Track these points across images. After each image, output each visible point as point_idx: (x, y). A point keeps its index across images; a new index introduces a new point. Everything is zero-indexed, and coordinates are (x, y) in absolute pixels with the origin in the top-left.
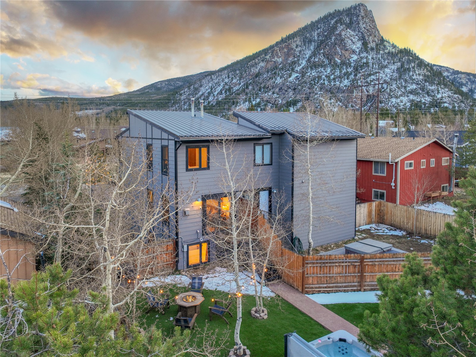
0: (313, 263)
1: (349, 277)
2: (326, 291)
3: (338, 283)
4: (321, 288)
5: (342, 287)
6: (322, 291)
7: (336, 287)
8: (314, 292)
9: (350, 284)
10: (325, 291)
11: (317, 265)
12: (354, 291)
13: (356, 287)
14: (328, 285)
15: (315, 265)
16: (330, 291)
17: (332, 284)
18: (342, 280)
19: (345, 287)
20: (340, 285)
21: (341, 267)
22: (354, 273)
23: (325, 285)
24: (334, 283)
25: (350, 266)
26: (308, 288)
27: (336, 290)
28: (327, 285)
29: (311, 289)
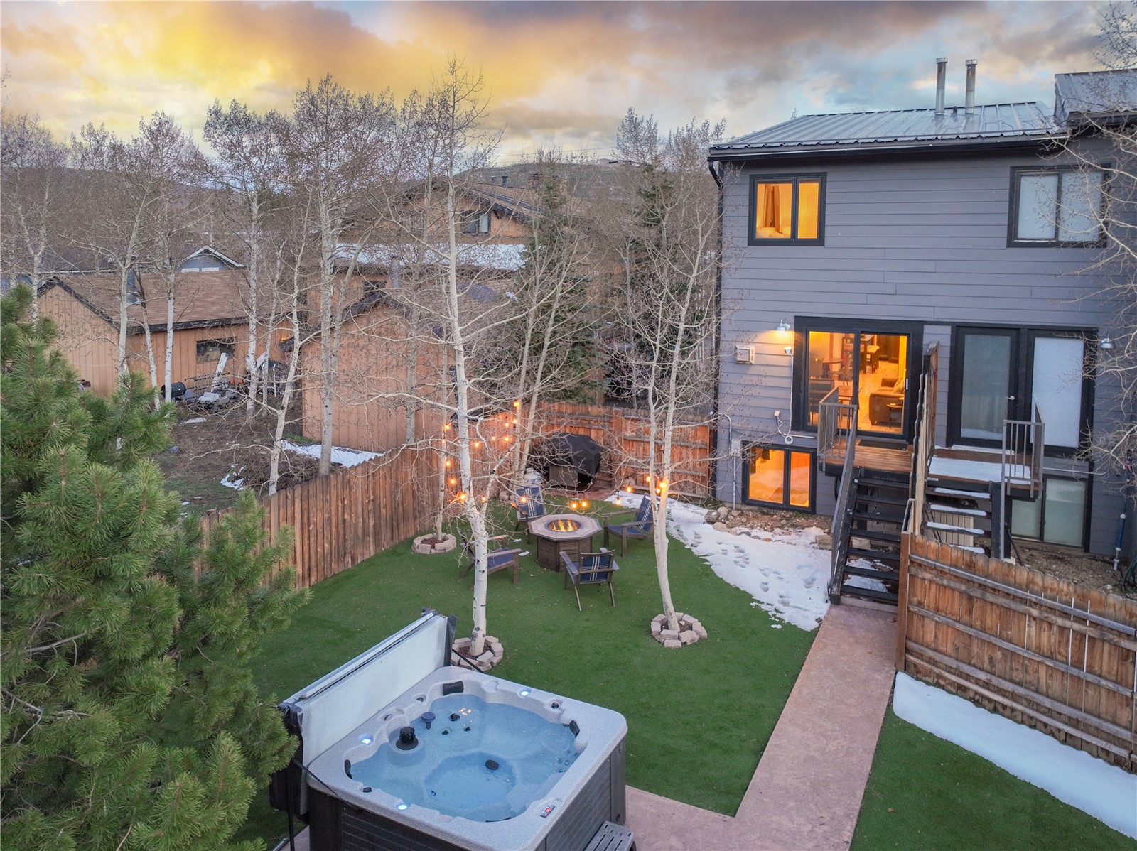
0: (942, 573)
1: (1091, 687)
2: (990, 700)
3: (1037, 691)
4: (968, 677)
5: (1054, 714)
6: (971, 694)
7: (1030, 703)
8: (942, 683)
9: (1094, 721)
10: (983, 696)
11: (952, 584)
12: (1117, 761)
13: (1125, 748)
14: (995, 680)
15: (945, 582)
16: (1004, 707)
17: (1011, 681)
18: (1056, 686)
19: (1075, 723)
20: (1047, 703)
21: (1055, 629)
22: (1116, 682)
23: (982, 676)
24: (1020, 684)
25: (1099, 644)
26: (920, 656)
27: (1032, 718)
28: (989, 676)
29: (930, 666)
